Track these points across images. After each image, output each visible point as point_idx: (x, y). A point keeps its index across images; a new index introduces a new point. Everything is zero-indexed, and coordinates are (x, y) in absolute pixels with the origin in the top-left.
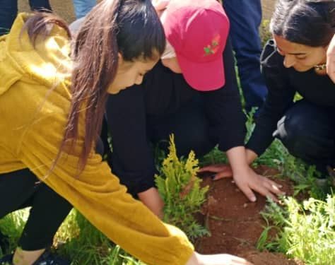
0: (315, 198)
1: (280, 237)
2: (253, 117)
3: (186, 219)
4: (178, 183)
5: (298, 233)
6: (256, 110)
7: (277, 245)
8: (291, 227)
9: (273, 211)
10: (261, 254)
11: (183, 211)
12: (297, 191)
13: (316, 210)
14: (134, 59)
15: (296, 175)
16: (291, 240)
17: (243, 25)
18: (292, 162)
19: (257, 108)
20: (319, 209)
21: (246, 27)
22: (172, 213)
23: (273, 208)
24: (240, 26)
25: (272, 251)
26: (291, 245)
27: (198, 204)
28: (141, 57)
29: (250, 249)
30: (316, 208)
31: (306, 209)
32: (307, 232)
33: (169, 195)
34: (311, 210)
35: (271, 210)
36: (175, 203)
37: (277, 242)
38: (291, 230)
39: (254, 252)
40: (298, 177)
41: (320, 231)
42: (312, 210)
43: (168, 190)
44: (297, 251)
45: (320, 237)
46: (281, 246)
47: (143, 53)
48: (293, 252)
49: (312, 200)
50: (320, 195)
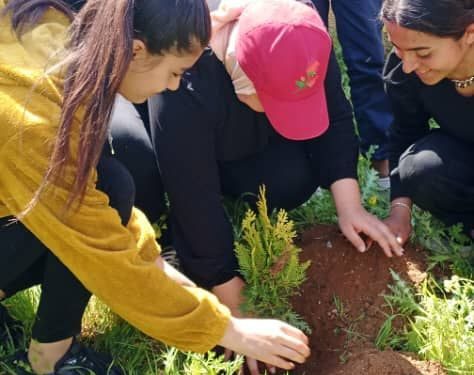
0: (460, 276)
1: (410, 329)
2: (371, 160)
3: (278, 304)
4: (268, 255)
5: (436, 325)
6: (376, 150)
7: (406, 341)
8: (425, 316)
9: (399, 293)
10: (383, 353)
11: (275, 294)
12: (433, 265)
13: (462, 292)
14: (163, 51)
15: (432, 241)
16: (425, 333)
17: (359, 27)
18: (428, 224)
19: (377, 147)
20: (465, 291)
21: (364, 31)
22: (258, 296)
23: (399, 289)
24: (356, 28)
25: (397, 349)
26: (424, 341)
27: (296, 283)
28: (174, 48)
29: (366, 347)
30: (462, 289)
31: (447, 290)
32: (448, 322)
33: (255, 271)
34: (454, 291)
35: (396, 291)
36: (264, 281)
37: (404, 336)
38: (426, 320)
39: (372, 350)
40: (435, 246)
41: (467, 322)
42: (456, 292)
43: (253, 264)
44: (434, 349)
45: (467, 330)
46: (410, 342)
47: (176, 43)
48: (428, 352)
49: (455, 278)
50: (466, 271)
